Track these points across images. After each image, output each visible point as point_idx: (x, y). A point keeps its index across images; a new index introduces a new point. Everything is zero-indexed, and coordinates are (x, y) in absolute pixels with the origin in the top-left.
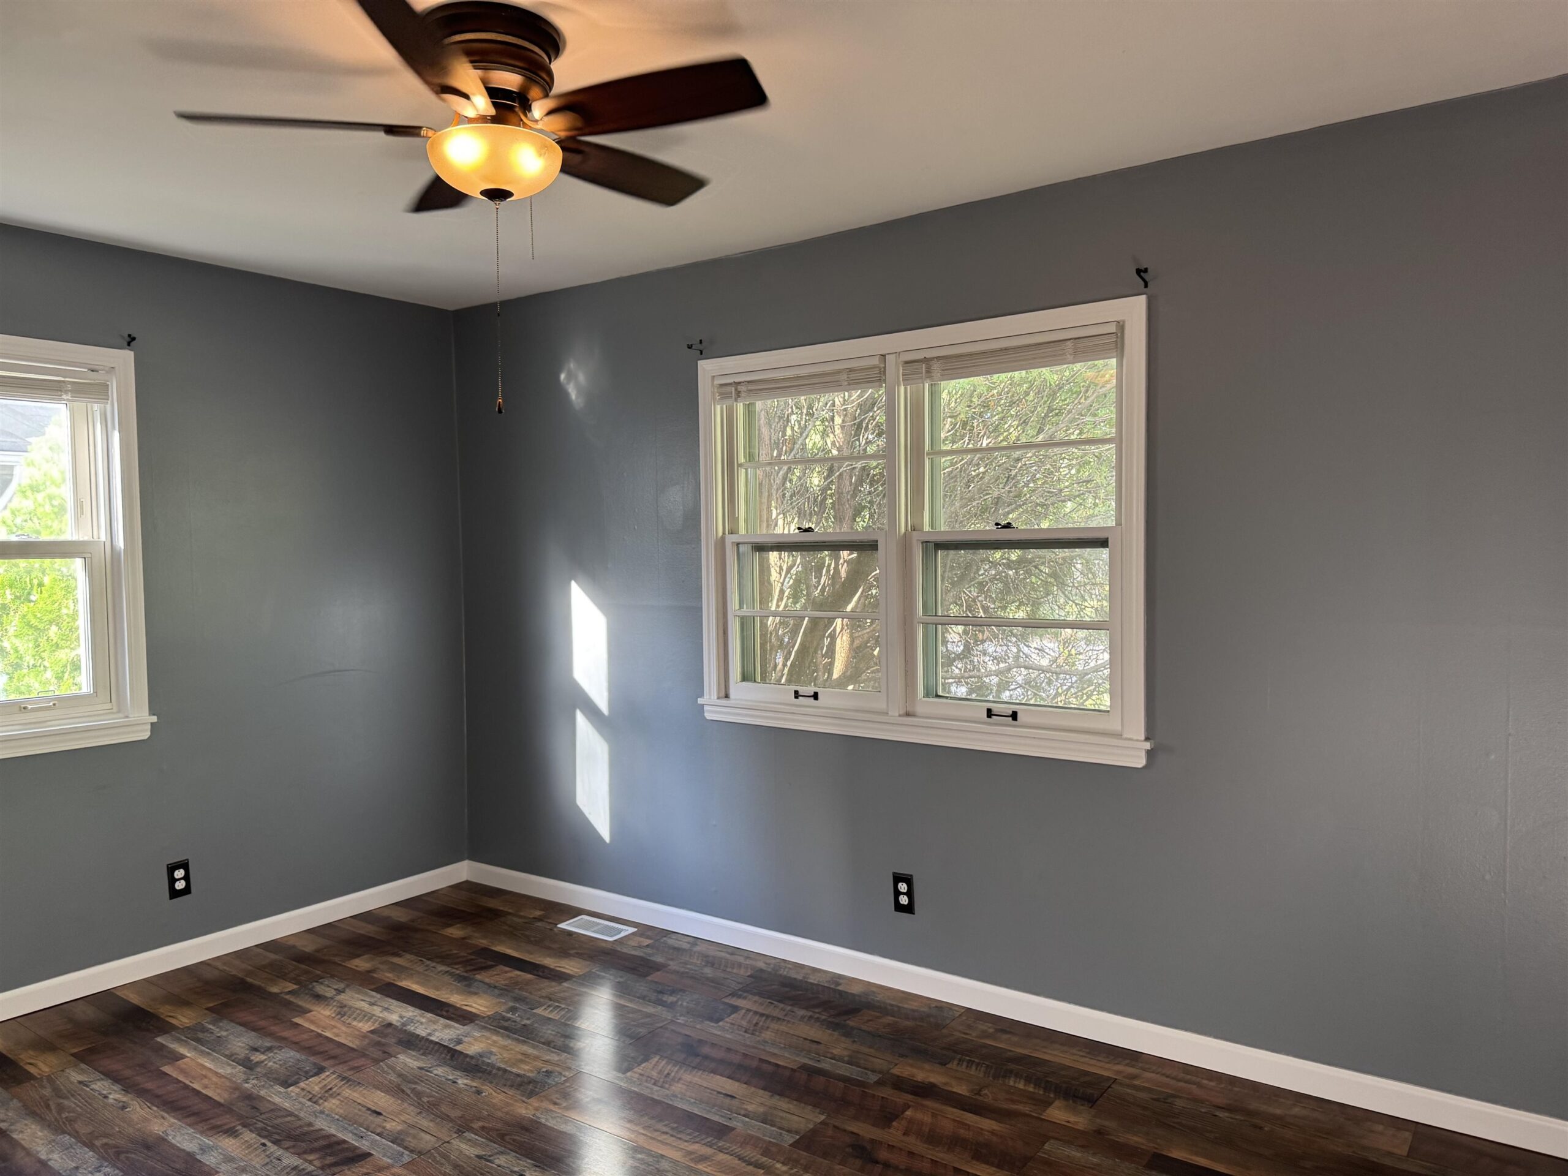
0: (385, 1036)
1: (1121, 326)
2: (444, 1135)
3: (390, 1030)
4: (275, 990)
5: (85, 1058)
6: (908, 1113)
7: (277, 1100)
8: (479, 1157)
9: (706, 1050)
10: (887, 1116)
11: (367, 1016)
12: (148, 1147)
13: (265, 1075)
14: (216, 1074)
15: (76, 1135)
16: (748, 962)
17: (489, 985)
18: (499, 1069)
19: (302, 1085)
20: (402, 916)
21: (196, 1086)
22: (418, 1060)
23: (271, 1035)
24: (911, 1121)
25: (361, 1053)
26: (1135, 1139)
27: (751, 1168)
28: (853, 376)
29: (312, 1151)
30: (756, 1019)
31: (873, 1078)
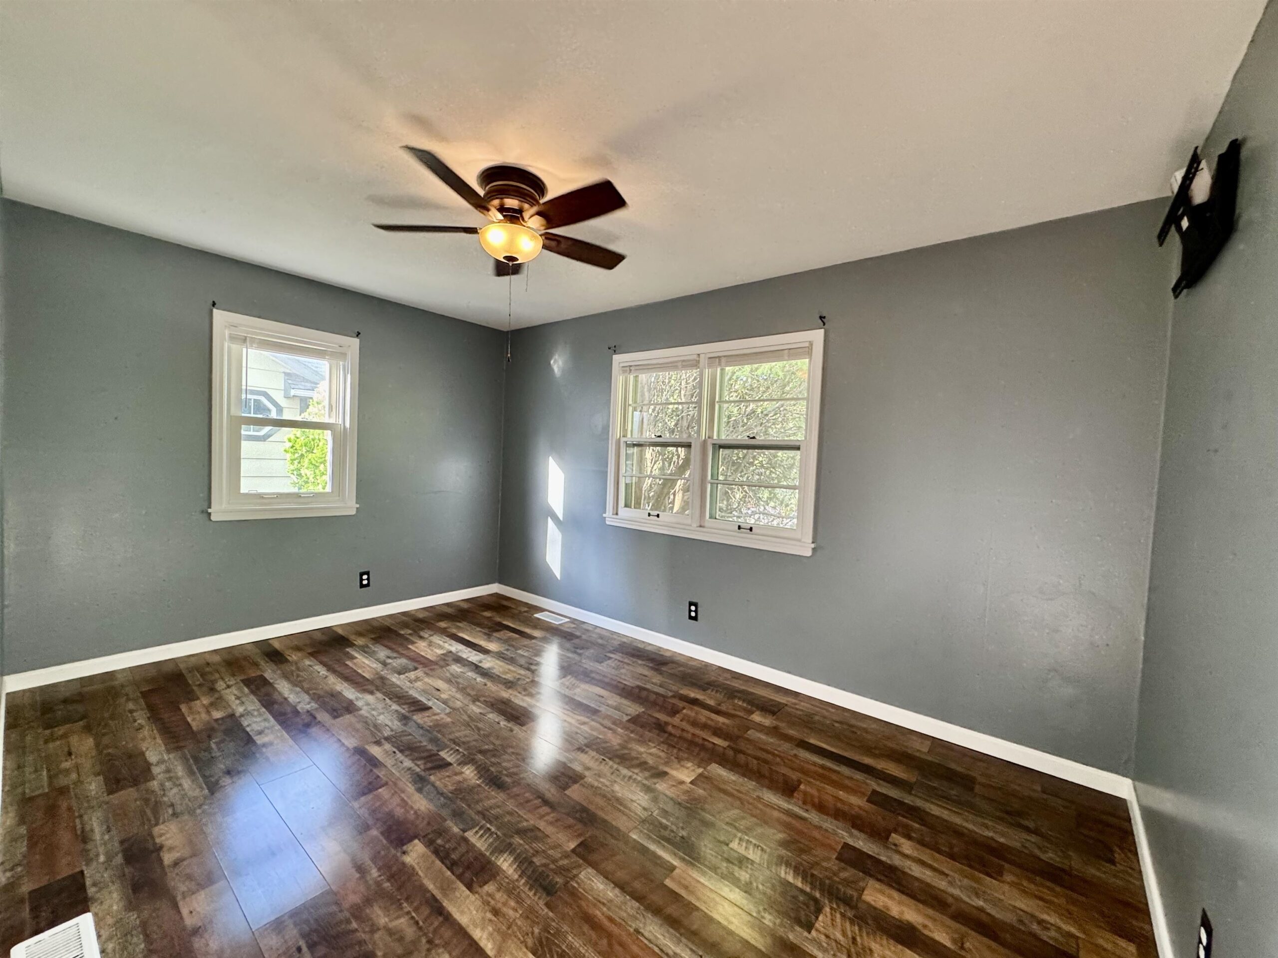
0: (448, 656)
1: (811, 343)
2: (466, 702)
3: (450, 654)
4: (402, 632)
5: (312, 655)
6: (684, 711)
7: (394, 680)
8: (481, 713)
9: (593, 675)
10: (674, 712)
11: (441, 647)
12: (332, 695)
13: (391, 669)
14: (369, 667)
15: (302, 688)
16: (619, 638)
17: (499, 638)
18: (497, 675)
19: (406, 674)
20: (465, 606)
21: (359, 671)
22: (460, 668)
23: (397, 652)
24: (685, 715)
25: (435, 663)
26: (791, 732)
27: (606, 730)
28: (684, 363)
29: (406, 704)
30: (619, 663)
31: (670, 694)
